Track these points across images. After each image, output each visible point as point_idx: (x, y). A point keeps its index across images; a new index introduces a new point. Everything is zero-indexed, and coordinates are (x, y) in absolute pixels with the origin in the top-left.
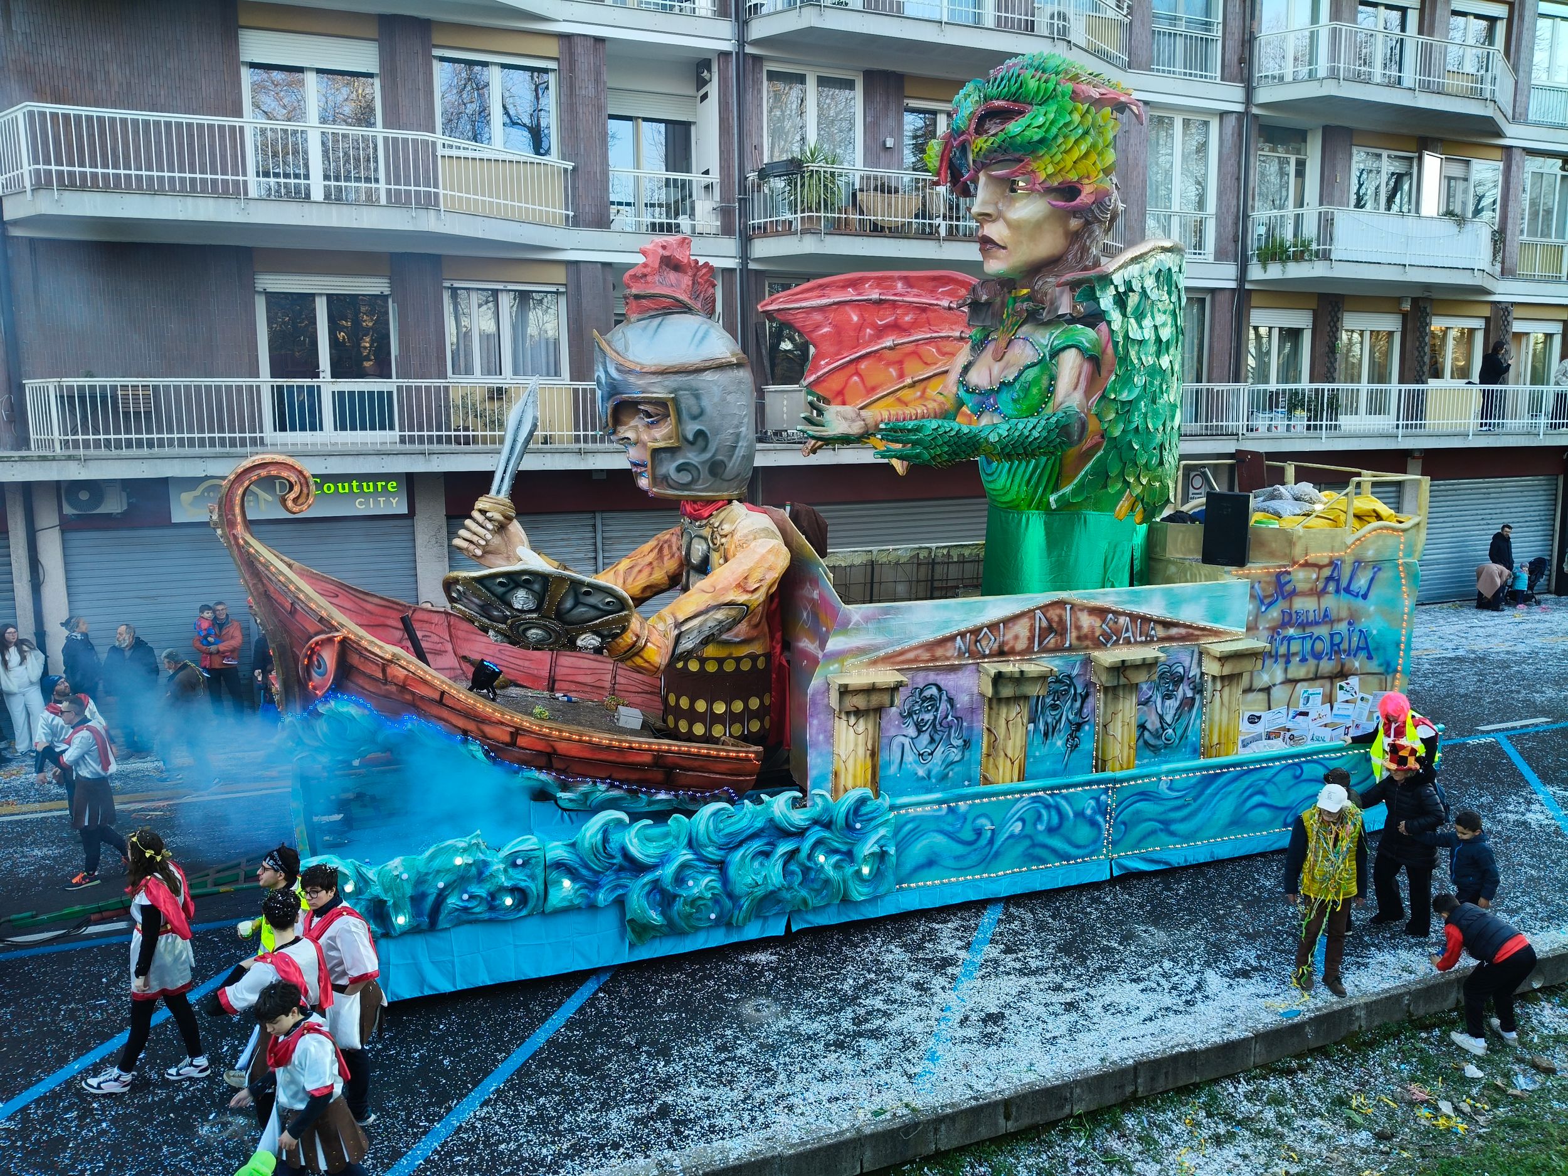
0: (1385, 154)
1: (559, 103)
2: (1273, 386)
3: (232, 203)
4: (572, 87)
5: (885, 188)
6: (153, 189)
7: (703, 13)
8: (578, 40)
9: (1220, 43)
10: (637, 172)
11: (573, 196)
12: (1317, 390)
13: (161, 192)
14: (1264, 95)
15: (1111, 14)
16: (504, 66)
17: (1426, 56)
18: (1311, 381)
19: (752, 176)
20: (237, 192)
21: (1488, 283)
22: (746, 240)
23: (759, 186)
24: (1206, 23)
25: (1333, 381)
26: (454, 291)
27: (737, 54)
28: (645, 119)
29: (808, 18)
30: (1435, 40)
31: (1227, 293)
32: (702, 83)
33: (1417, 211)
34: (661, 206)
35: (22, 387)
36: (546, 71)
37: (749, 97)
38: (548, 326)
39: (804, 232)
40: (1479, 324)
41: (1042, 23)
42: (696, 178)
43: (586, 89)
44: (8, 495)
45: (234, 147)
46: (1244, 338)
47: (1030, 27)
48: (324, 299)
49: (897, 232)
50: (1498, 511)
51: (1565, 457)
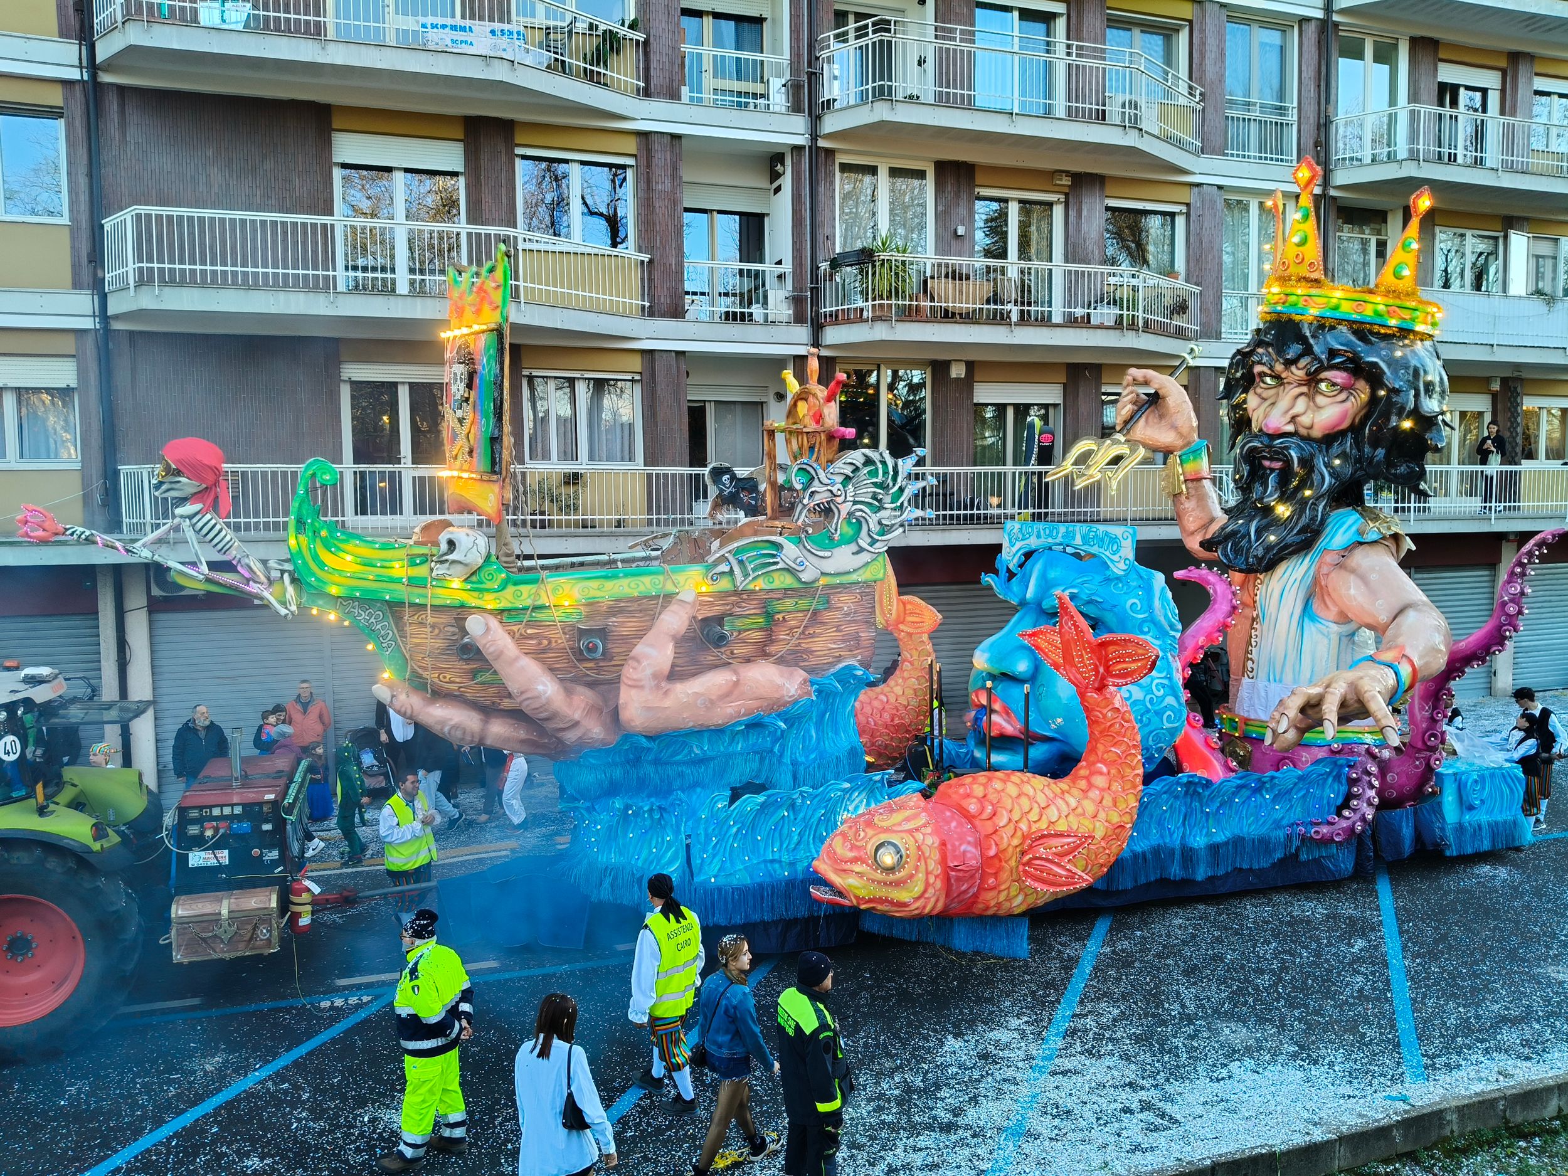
0: (1469, 233)
1: (636, 195)
3: (321, 298)
4: (648, 182)
5: (956, 275)
6: (249, 284)
7: (777, 109)
8: (656, 138)
9: (1295, 128)
10: (711, 263)
11: (649, 287)
13: (256, 287)
14: (1341, 177)
15: (1182, 101)
16: (583, 163)
17: (1509, 137)
19: (824, 266)
20: (326, 286)
22: (817, 328)
23: (831, 275)
24: (1281, 108)
26: (531, 379)
27: (810, 147)
28: (720, 212)
29: (881, 112)
30: (1516, 121)
32: (775, 176)
33: (1505, 290)
34: (734, 295)
35: (116, 473)
36: (623, 167)
37: (822, 189)
38: (622, 411)
39: (875, 319)
41: (1114, 111)
42: (768, 268)
43: (663, 184)
44: (100, 578)
45: (325, 244)
47: (1101, 116)
48: (407, 387)
49: (968, 318)
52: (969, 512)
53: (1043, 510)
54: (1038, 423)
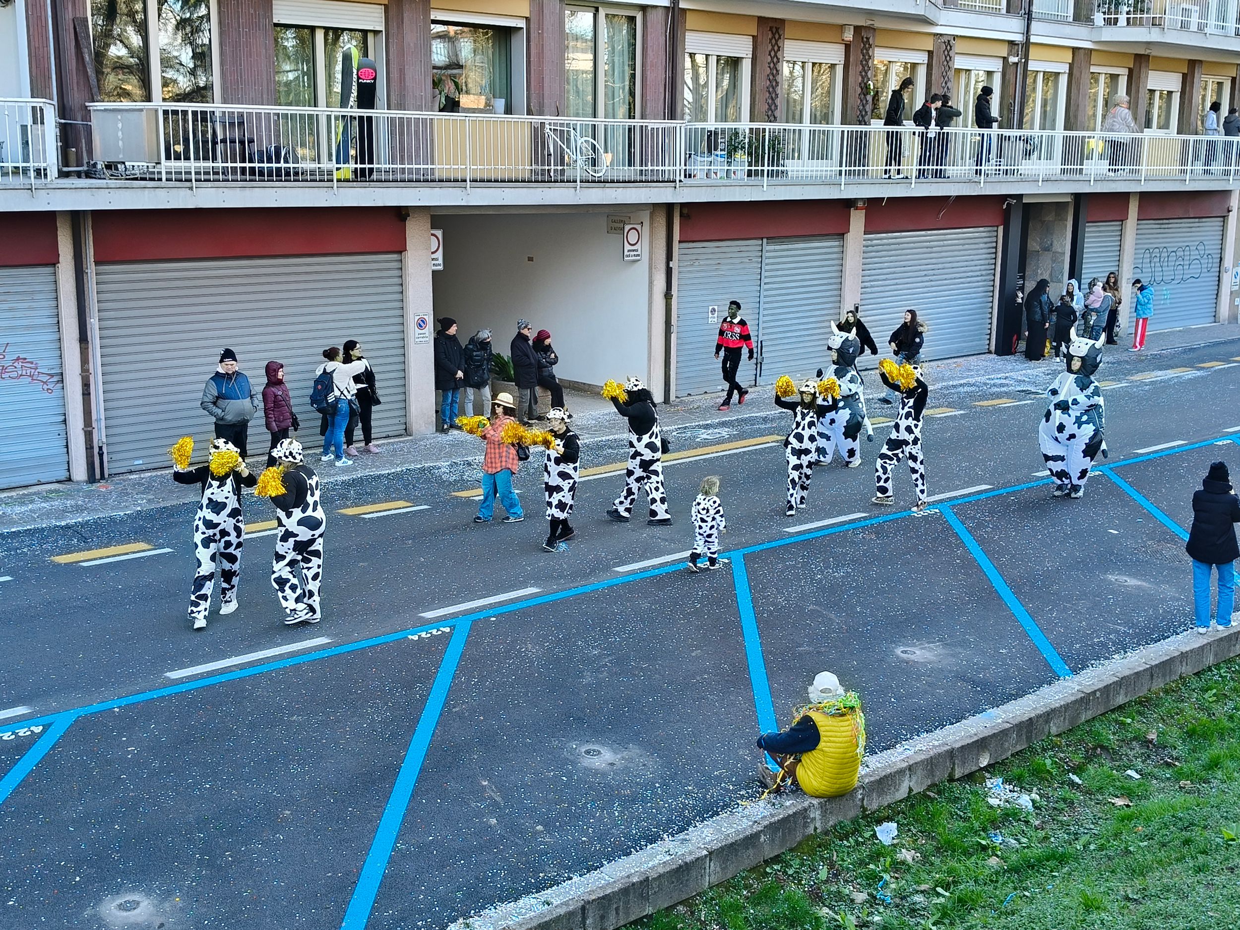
2: (712, 124)
12: (758, 130)
18: (752, 119)
21: (931, 14)
25: (774, 119)
31: (660, 13)
40: (922, 58)
46: (679, 66)
50: (940, 266)
51: (1005, 207)
52: (274, 165)
53: (367, 166)
54: (356, 54)
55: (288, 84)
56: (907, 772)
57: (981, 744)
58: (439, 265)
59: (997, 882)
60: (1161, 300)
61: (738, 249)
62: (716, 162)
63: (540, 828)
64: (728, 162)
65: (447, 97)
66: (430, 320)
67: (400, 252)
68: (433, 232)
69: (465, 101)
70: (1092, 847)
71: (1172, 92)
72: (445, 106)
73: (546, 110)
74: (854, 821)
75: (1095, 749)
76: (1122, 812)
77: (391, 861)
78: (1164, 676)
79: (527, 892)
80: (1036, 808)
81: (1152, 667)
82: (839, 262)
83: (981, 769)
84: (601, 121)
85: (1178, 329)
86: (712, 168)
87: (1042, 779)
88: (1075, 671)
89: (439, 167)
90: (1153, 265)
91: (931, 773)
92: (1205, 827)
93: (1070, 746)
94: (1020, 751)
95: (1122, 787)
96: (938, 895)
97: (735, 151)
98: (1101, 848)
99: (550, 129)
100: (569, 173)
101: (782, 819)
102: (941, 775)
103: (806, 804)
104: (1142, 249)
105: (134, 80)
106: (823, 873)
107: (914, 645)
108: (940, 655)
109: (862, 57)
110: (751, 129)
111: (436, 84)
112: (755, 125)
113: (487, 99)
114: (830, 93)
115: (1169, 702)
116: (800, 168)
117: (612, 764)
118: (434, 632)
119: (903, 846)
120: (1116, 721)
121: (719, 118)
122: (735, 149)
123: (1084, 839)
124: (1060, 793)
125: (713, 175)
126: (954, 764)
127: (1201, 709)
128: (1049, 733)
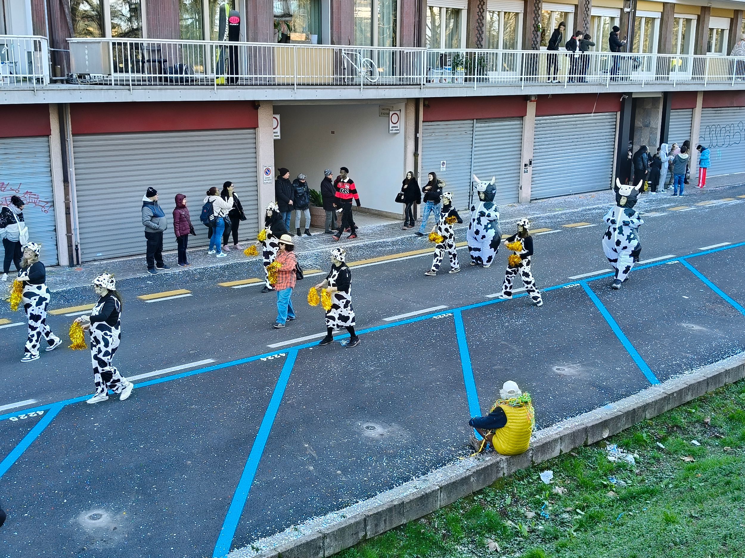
2: (443, 50)
12: (471, 53)
18: (467, 47)
25: (481, 46)
40: (571, 9)
46: (423, 14)
50: (582, 136)
51: (621, 100)
52: (179, 76)
53: (235, 76)
54: (228, 8)
55: (187, 27)
56: (559, 441)
57: (604, 424)
58: (278, 136)
59: (613, 506)
60: (716, 157)
61: (458, 126)
62: (445, 73)
63: (339, 472)
64: (453, 73)
65: (283, 34)
66: (272, 169)
67: (255, 128)
68: (274, 116)
69: (293, 36)
70: (670, 486)
71: (724, 30)
72: (281, 39)
73: (342, 41)
74: (527, 469)
75: (673, 427)
76: (689, 465)
77: (251, 491)
78: (715, 384)
79: (332, 510)
80: (637, 462)
81: (708, 379)
82: (520, 134)
83: (604, 439)
84: (376, 48)
85: (726, 175)
86: (443, 76)
87: (641, 445)
88: (661, 381)
89: (278, 76)
90: (711, 135)
91: (574, 441)
92: (739, 474)
93: (658, 426)
94: (628, 429)
95: (689, 450)
96: (578, 514)
97: (457, 66)
98: (676, 487)
99: (345, 53)
100: (356, 80)
101: (484, 467)
102: (579, 443)
103: (498, 459)
104: (705, 126)
105: (95, 25)
106: (509, 500)
107: (564, 365)
108: (580, 371)
109: (534, 8)
110: (467, 53)
111: (276, 26)
112: (469, 50)
113: (307, 35)
114: (515, 30)
115: (718, 400)
116: (497, 77)
117: (382, 435)
118: (276, 356)
119: (556, 485)
120: (686, 411)
121: (447, 46)
122: (457, 65)
123: (665, 481)
124: (651, 454)
125: (444, 81)
126: (587, 436)
127: (738, 404)
128: (645, 417)
